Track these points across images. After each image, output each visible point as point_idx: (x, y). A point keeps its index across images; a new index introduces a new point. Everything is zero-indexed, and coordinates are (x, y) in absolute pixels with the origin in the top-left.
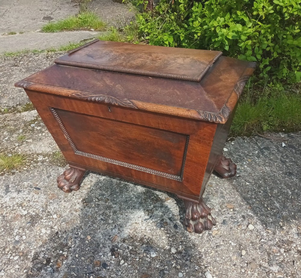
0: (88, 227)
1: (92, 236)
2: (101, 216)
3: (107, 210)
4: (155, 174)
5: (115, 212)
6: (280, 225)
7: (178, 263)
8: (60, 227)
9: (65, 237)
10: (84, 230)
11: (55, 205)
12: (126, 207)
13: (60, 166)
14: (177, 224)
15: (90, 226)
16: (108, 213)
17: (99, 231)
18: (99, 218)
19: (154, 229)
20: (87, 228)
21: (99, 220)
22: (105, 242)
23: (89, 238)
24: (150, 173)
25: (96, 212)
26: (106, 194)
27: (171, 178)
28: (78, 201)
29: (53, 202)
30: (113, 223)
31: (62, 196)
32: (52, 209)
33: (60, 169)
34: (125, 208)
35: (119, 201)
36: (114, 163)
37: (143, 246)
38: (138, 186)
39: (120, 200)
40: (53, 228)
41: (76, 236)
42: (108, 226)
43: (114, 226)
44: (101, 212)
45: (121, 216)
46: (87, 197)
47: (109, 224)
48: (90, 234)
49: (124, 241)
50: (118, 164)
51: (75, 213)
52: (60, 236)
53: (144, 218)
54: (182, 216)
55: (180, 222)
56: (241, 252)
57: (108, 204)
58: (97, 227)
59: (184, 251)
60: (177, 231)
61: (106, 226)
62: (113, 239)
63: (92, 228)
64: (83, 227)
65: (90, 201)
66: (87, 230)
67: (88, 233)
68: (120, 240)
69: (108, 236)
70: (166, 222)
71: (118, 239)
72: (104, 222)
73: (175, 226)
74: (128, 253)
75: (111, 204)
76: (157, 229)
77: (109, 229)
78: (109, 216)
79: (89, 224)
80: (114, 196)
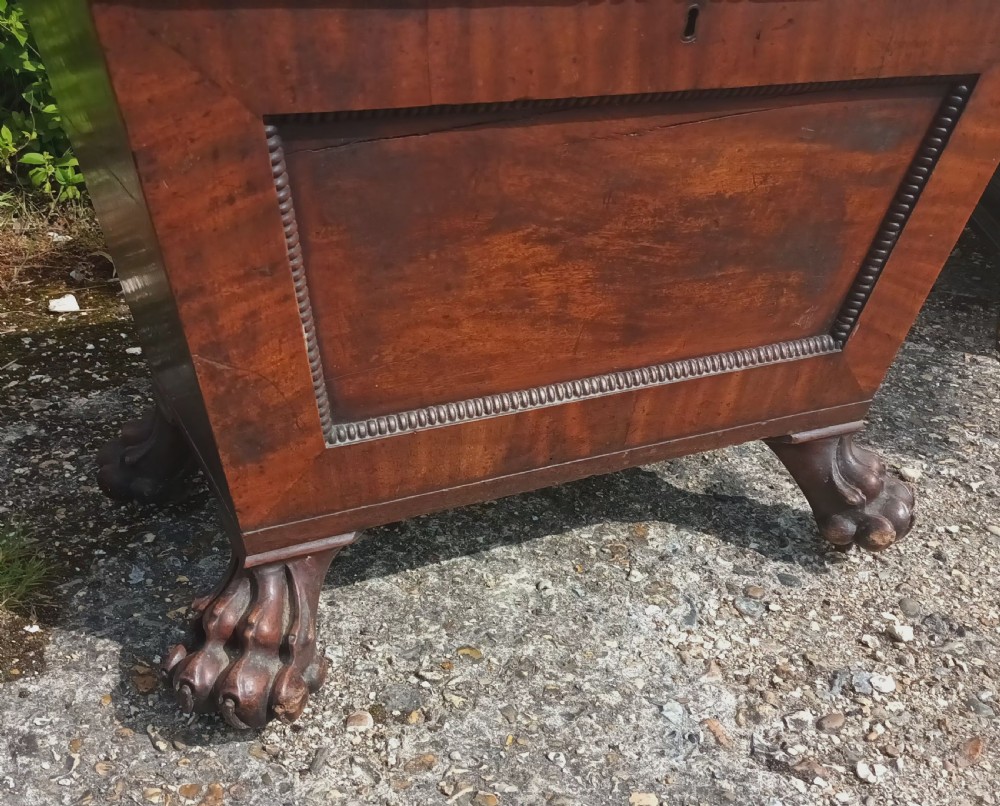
0: (576, 773)
1: (642, 787)
2: (547, 708)
3: (532, 677)
4: (743, 367)
5: (568, 665)
6: (937, 439)
7: (960, 653)
10: (576, 792)
13: (12, 679)
14: (782, 571)
15: (576, 769)
16: (551, 682)
17: (630, 754)
18: (556, 721)
19: (751, 627)
20: (579, 778)
21: (566, 725)
22: (717, 763)
24: (719, 371)
25: (504, 709)
26: (430, 637)
27: (802, 357)
28: (362, 729)
30: (628, 696)
31: (254, 764)
33: (32, 688)
34: (574, 632)
35: (517, 626)
36: (557, 402)
37: (819, 687)
38: (487, 549)
39: (514, 621)
42: (633, 717)
43: (645, 702)
44: (526, 700)
45: (607, 658)
46: (372, 695)
47: (619, 709)
48: (626, 788)
49: (757, 718)
50: (574, 398)
51: (429, 774)
53: (680, 619)
55: (775, 560)
56: (992, 533)
57: (500, 660)
58: (598, 749)
59: (910, 618)
60: (807, 589)
61: (628, 721)
62: (717, 741)
63: (594, 764)
64: (559, 791)
65: (417, 698)
66: (588, 784)
67: (616, 790)
68: (740, 725)
69: (690, 745)
70: (747, 587)
71: (727, 728)
72: (594, 715)
73: (785, 580)
74: (824, 736)
75: (505, 652)
76: (761, 619)
77: (650, 725)
78: (577, 689)
79: (562, 765)
80: (466, 623)
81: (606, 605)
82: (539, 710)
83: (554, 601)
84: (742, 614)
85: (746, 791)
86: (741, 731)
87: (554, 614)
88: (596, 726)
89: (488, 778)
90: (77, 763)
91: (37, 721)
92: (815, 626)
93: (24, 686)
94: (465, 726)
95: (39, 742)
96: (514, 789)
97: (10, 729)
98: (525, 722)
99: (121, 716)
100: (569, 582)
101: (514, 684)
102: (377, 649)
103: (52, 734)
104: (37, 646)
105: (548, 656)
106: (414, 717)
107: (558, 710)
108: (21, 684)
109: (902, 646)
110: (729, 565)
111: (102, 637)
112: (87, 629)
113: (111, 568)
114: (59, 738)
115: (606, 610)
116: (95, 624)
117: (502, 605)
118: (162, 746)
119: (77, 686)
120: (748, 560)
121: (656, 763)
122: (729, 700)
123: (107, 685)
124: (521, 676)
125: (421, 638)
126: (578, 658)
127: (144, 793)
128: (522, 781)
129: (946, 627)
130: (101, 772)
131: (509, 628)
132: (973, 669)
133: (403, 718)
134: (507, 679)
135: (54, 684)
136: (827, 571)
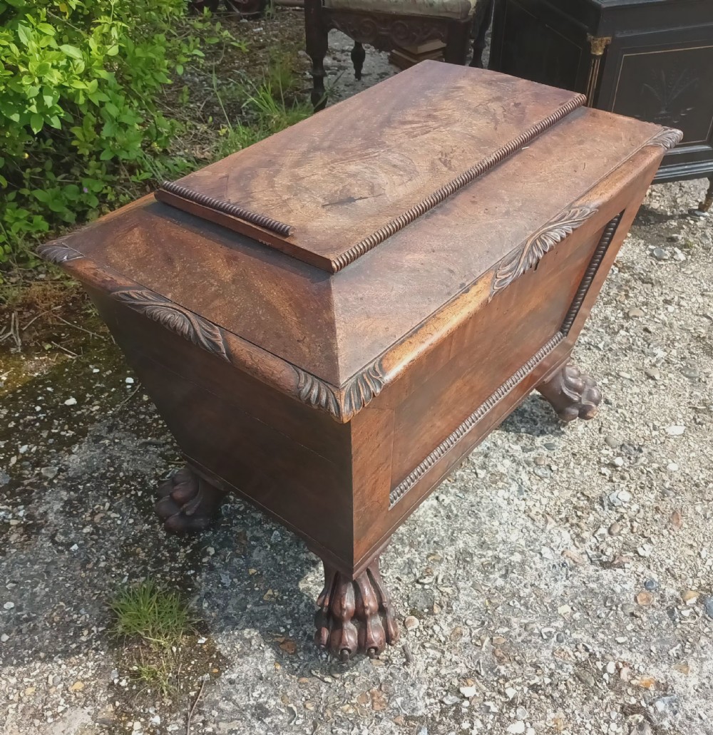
0: (527, 608)
1: (559, 603)
2: (491, 576)
3: (473, 561)
5: (484, 546)
7: (645, 463)
8: (515, 678)
9: (552, 666)
10: (534, 619)
11: (415, 693)
12: (473, 520)
13: (217, 676)
14: (545, 442)
15: (525, 605)
16: (483, 559)
17: (542, 586)
18: (500, 582)
19: (549, 484)
20: (530, 610)
21: (506, 583)
22: (583, 576)
23: (564, 609)
25: (473, 586)
26: (409, 556)
28: (415, 626)
29: (402, 698)
30: (522, 553)
32: (431, 704)
33: (234, 676)
34: (474, 523)
35: (446, 531)
37: (598, 510)
39: (442, 528)
40: (513, 699)
41: (555, 639)
42: (532, 564)
43: (532, 553)
44: (480, 576)
45: (499, 533)
46: (406, 604)
47: (523, 563)
48: (553, 607)
49: (583, 541)
51: (464, 638)
52: (548, 681)
53: (516, 493)
54: (523, 430)
55: (538, 436)
57: (451, 556)
58: (528, 590)
59: (615, 450)
60: (561, 449)
61: (531, 568)
62: (574, 562)
63: (532, 599)
64: (526, 621)
65: (428, 597)
66: (537, 612)
67: (550, 610)
68: (578, 548)
69: (564, 569)
70: (535, 459)
71: (574, 552)
72: (514, 571)
73: (549, 447)
74: (615, 538)
75: (451, 550)
76: (551, 477)
77: (542, 565)
78: (497, 559)
79: (519, 606)
80: (420, 539)
81: (478, 499)
82: (488, 579)
83: (453, 507)
84: (541, 478)
85: (602, 585)
86: (580, 551)
87: (457, 515)
88: (520, 577)
89: (492, 628)
90: (295, 709)
91: (255, 694)
92: (577, 472)
93: (227, 677)
94: (463, 604)
95: (267, 706)
96: (506, 629)
97: (245, 706)
98: (487, 589)
99: (293, 672)
100: (452, 491)
101: (468, 568)
102: (388, 574)
103: (268, 698)
104: (212, 650)
105: (471, 544)
106: (437, 610)
107: (497, 575)
108: (225, 677)
109: (619, 469)
110: (518, 447)
111: (243, 629)
112: (229, 627)
113: (207, 581)
114: (275, 700)
115: (480, 502)
116: (231, 622)
117: (430, 520)
118: (328, 679)
119: (256, 665)
120: (525, 441)
121: (556, 586)
122: (566, 536)
123: (271, 657)
124: (468, 562)
125: (404, 559)
126: (487, 539)
127: (342, 711)
128: (507, 623)
129: (632, 449)
130: (312, 708)
131: (443, 533)
132: (655, 470)
133: (431, 612)
134: (461, 566)
135: (244, 668)
136: (563, 433)
